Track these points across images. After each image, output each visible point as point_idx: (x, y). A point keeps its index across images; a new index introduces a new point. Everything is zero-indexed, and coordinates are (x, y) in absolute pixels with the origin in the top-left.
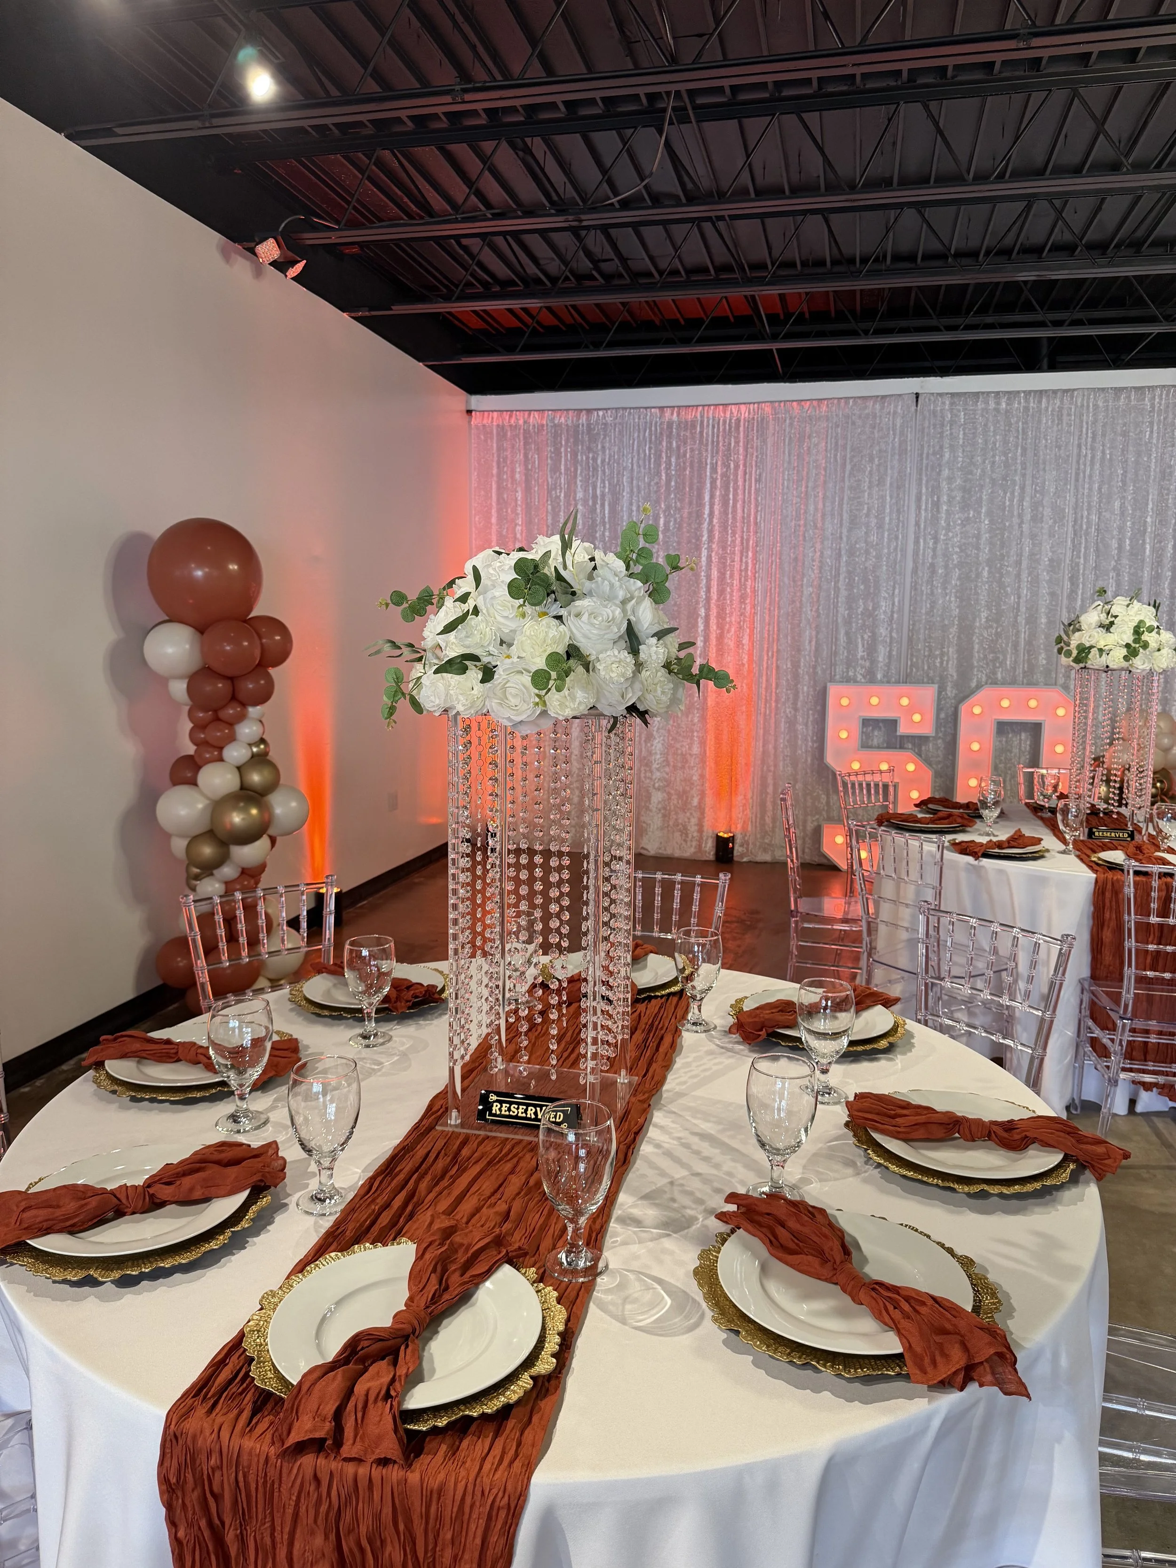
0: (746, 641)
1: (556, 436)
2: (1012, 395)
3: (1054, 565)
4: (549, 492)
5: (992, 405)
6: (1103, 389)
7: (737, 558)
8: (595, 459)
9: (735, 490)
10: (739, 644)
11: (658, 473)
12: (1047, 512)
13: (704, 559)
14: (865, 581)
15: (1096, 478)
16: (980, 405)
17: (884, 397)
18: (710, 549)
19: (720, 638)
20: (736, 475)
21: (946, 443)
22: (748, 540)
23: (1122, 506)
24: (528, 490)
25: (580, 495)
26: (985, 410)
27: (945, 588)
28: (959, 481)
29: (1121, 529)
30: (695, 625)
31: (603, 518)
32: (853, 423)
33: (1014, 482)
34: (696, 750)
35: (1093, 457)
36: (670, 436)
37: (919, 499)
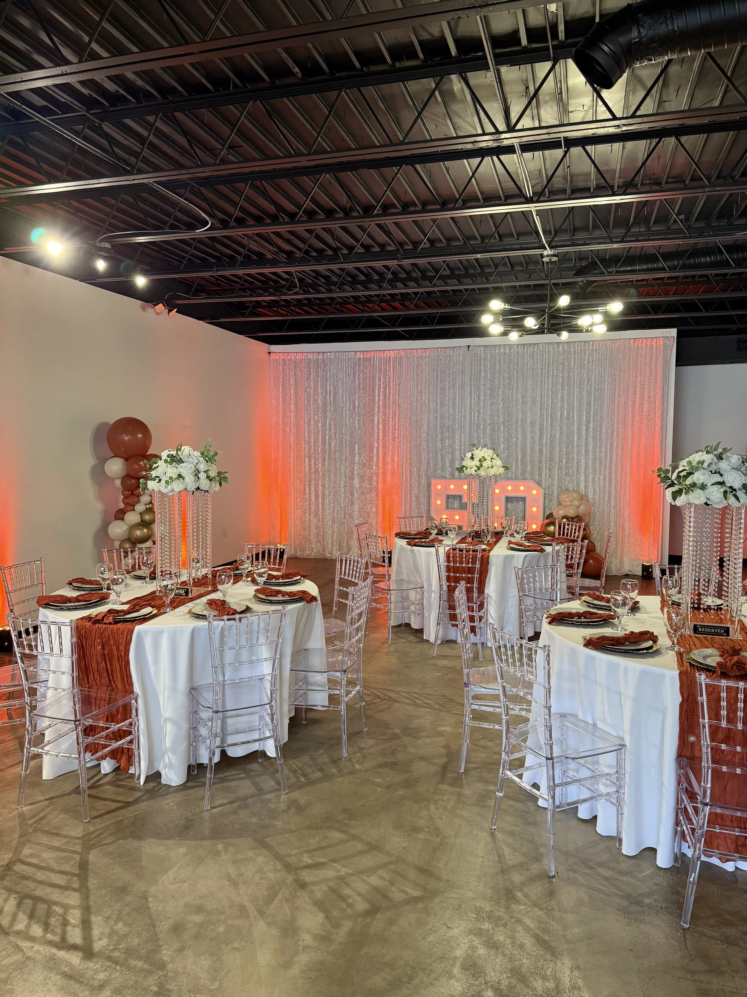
0: (396, 458)
1: (308, 364)
3: (533, 424)
4: (306, 389)
5: (502, 351)
6: (551, 343)
7: (391, 420)
8: (326, 375)
9: (389, 389)
10: (393, 460)
11: (355, 381)
12: (529, 400)
13: (376, 420)
14: (449, 431)
15: (550, 384)
16: (497, 351)
17: (454, 348)
18: (378, 416)
19: (384, 457)
20: (390, 382)
21: (483, 368)
22: (395, 412)
23: (562, 396)
24: (296, 389)
25: (319, 391)
26: (500, 353)
27: (484, 435)
28: (488, 386)
29: (562, 407)
30: (373, 451)
31: (330, 401)
32: (441, 359)
33: (513, 386)
34: (374, 509)
35: (548, 374)
36: (359, 365)
37: (471, 394)
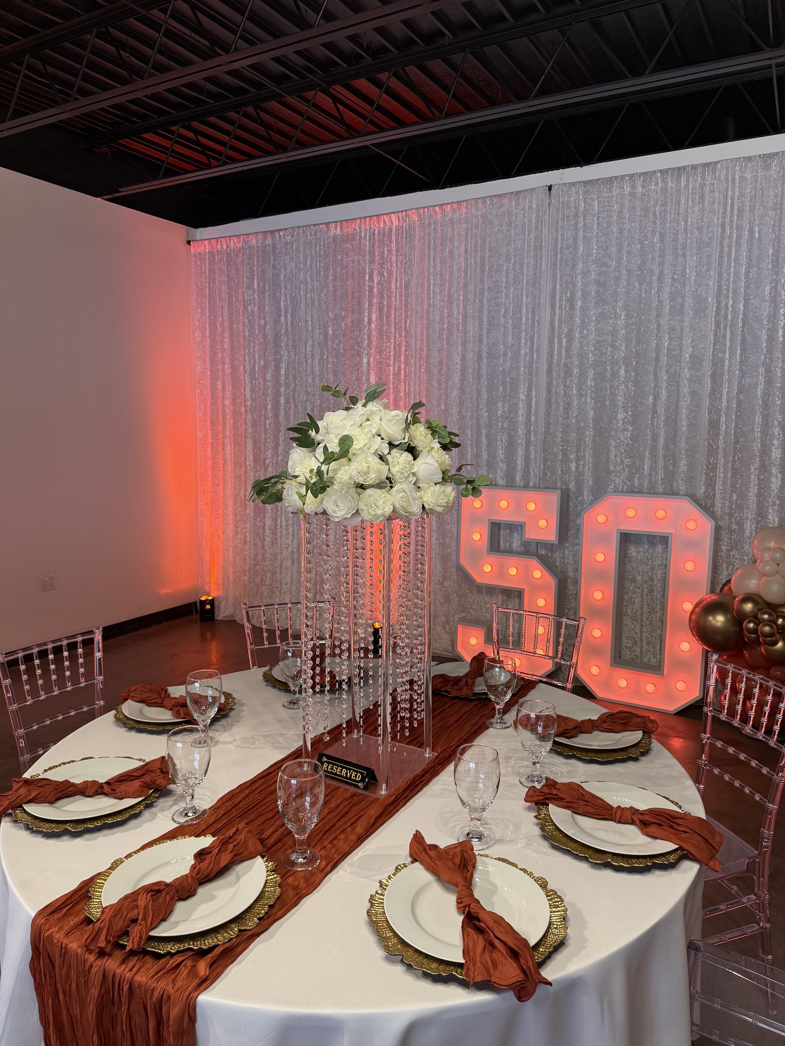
1: (250, 257)
2: (648, 176)
3: (696, 360)
4: (245, 308)
5: (628, 190)
6: (749, 159)
8: (278, 276)
9: (389, 298)
11: (327, 285)
12: (689, 303)
14: (504, 383)
15: (744, 261)
16: (615, 191)
17: (518, 193)
18: (369, 355)
20: (390, 283)
21: (581, 234)
22: (400, 345)
24: (231, 307)
25: (268, 309)
26: (621, 196)
27: (580, 389)
28: (593, 276)
31: (286, 329)
32: (491, 223)
33: (651, 272)
35: (739, 237)
36: (335, 250)
37: (553, 296)
